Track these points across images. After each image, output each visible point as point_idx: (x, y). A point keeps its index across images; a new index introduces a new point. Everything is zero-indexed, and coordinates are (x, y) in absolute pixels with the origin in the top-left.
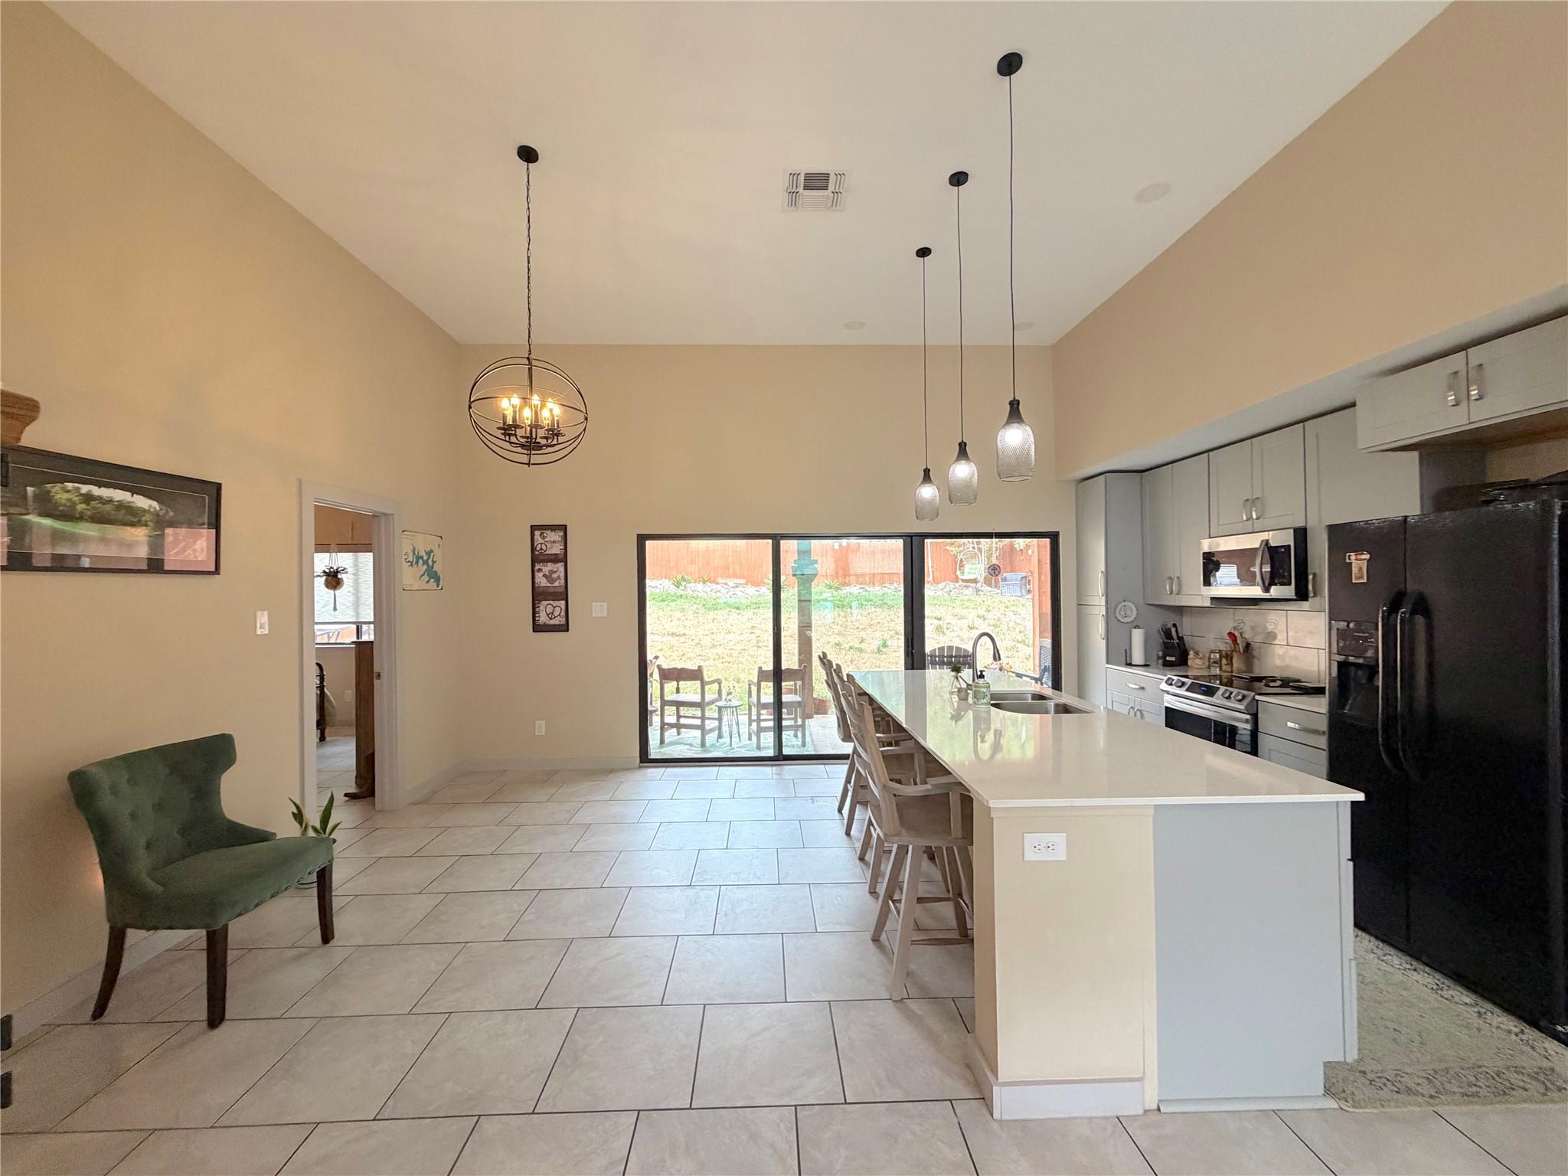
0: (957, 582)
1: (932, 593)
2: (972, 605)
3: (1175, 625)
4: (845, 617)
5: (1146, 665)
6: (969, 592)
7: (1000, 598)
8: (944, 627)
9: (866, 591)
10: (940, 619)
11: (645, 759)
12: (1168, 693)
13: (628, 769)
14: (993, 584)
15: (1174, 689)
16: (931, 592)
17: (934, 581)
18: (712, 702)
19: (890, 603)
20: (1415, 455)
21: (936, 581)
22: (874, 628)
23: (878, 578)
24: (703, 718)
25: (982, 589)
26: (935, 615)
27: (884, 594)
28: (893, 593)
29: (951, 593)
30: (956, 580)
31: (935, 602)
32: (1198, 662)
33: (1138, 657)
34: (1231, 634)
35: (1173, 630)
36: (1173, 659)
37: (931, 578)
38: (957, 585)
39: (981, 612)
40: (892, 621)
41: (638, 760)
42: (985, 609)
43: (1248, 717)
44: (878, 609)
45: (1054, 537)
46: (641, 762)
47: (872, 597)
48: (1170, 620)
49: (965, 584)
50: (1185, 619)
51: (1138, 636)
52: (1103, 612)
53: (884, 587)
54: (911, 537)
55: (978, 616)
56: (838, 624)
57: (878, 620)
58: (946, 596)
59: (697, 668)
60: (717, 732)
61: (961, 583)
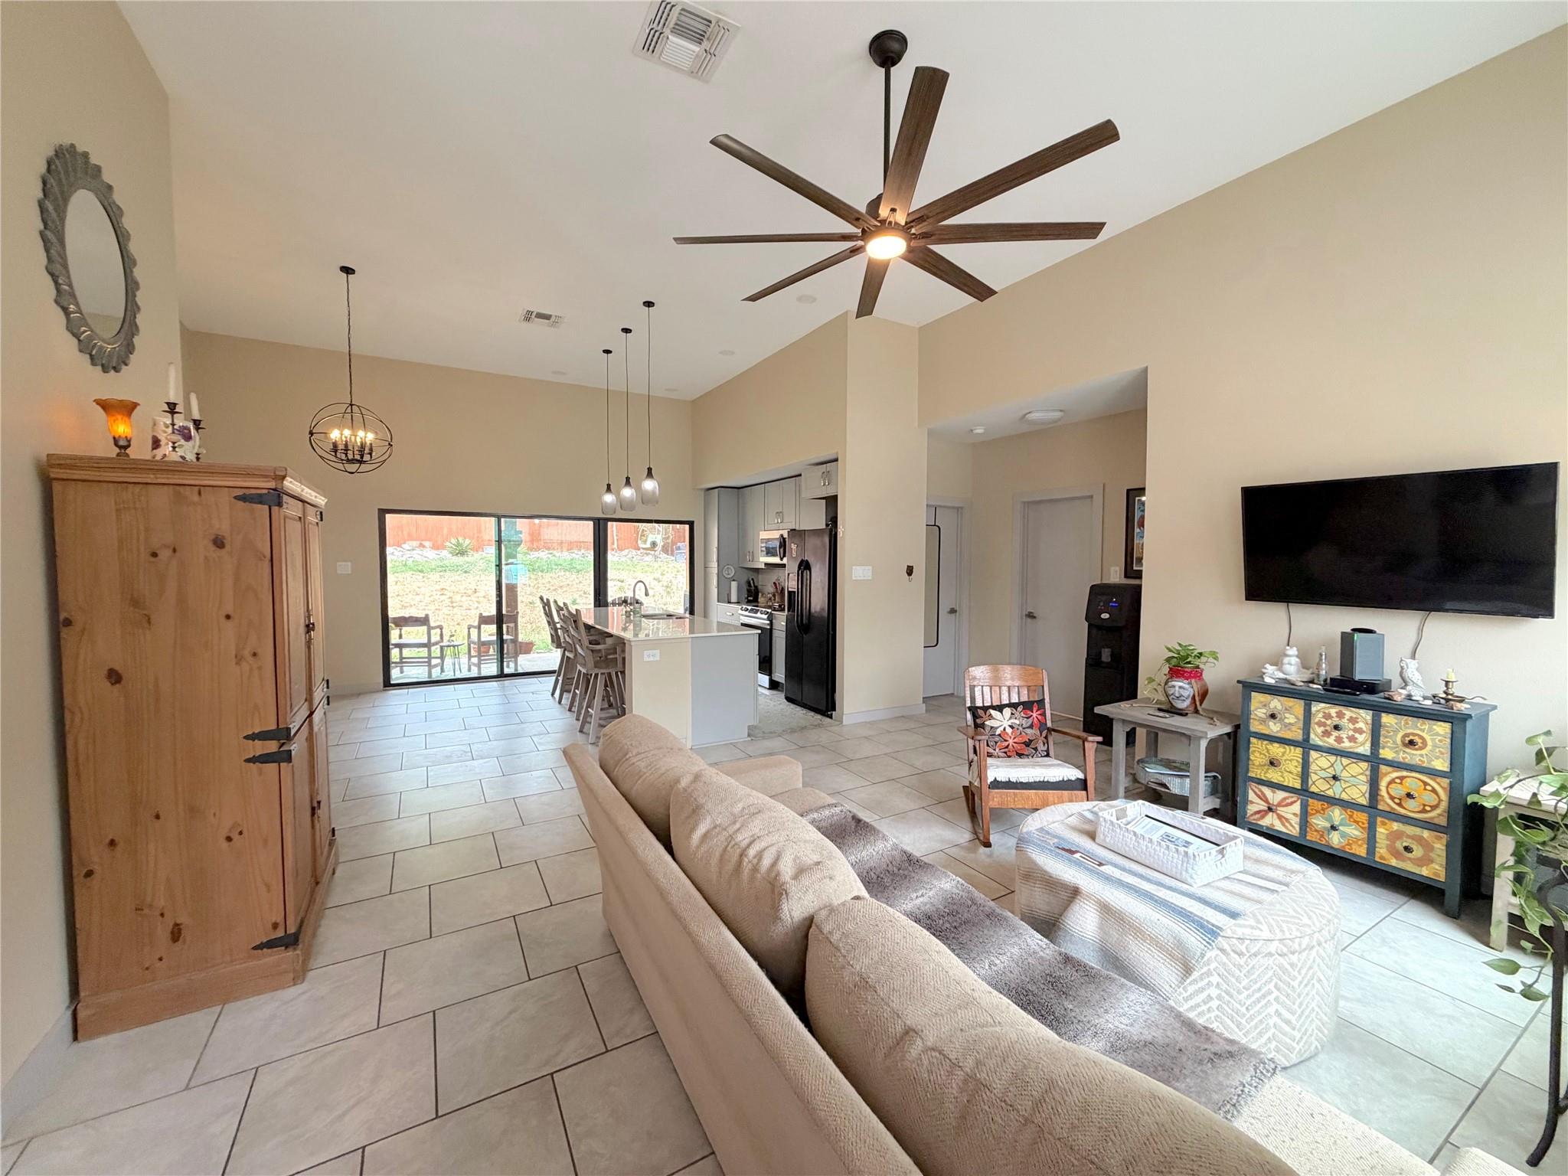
0: (639, 550)
1: (616, 559)
2: (650, 569)
3: (753, 579)
4: (536, 579)
5: (738, 603)
6: (649, 558)
7: (674, 564)
8: (626, 587)
9: (554, 556)
10: (622, 582)
11: (388, 684)
12: (742, 615)
13: (374, 692)
14: (670, 552)
15: (747, 613)
16: (612, 558)
17: (618, 548)
18: (436, 643)
19: (578, 567)
20: (824, 501)
21: (620, 549)
22: (565, 589)
23: (565, 546)
24: (430, 657)
25: (661, 556)
26: (618, 578)
27: (572, 560)
28: (581, 558)
29: (634, 560)
30: (638, 549)
31: (618, 567)
32: (763, 599)
33: (734, 598)
34: (774, 583)
35: (752, 582)
36: (752, 599)
37: (615, 546)
38: (639, 552)
39: (657, 575)
40: (580, 582)
41: (382, 684)
42: (660, 573)
43: (768, 622)
44: (567, 573)
45: (691, 524)
46: (385, 686)
47: (561, 562)
48: (751, 575)
49: (645, 551)
50: (760, 576)
51: (734, 585)
52: (716, 572)
53: (572, 553)
54: (599, 520)
55: (655, 579)
56: (530, 585)
57: (568, 582)
58: (629, 562)
59: (424, 616)
60: (439, 668)
61: (642, 551)
